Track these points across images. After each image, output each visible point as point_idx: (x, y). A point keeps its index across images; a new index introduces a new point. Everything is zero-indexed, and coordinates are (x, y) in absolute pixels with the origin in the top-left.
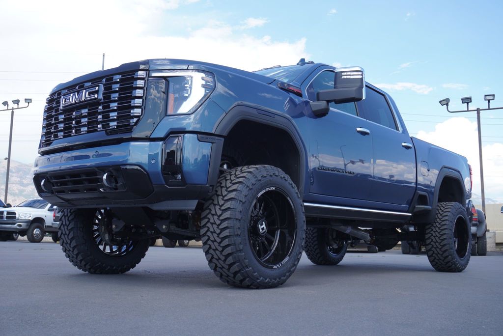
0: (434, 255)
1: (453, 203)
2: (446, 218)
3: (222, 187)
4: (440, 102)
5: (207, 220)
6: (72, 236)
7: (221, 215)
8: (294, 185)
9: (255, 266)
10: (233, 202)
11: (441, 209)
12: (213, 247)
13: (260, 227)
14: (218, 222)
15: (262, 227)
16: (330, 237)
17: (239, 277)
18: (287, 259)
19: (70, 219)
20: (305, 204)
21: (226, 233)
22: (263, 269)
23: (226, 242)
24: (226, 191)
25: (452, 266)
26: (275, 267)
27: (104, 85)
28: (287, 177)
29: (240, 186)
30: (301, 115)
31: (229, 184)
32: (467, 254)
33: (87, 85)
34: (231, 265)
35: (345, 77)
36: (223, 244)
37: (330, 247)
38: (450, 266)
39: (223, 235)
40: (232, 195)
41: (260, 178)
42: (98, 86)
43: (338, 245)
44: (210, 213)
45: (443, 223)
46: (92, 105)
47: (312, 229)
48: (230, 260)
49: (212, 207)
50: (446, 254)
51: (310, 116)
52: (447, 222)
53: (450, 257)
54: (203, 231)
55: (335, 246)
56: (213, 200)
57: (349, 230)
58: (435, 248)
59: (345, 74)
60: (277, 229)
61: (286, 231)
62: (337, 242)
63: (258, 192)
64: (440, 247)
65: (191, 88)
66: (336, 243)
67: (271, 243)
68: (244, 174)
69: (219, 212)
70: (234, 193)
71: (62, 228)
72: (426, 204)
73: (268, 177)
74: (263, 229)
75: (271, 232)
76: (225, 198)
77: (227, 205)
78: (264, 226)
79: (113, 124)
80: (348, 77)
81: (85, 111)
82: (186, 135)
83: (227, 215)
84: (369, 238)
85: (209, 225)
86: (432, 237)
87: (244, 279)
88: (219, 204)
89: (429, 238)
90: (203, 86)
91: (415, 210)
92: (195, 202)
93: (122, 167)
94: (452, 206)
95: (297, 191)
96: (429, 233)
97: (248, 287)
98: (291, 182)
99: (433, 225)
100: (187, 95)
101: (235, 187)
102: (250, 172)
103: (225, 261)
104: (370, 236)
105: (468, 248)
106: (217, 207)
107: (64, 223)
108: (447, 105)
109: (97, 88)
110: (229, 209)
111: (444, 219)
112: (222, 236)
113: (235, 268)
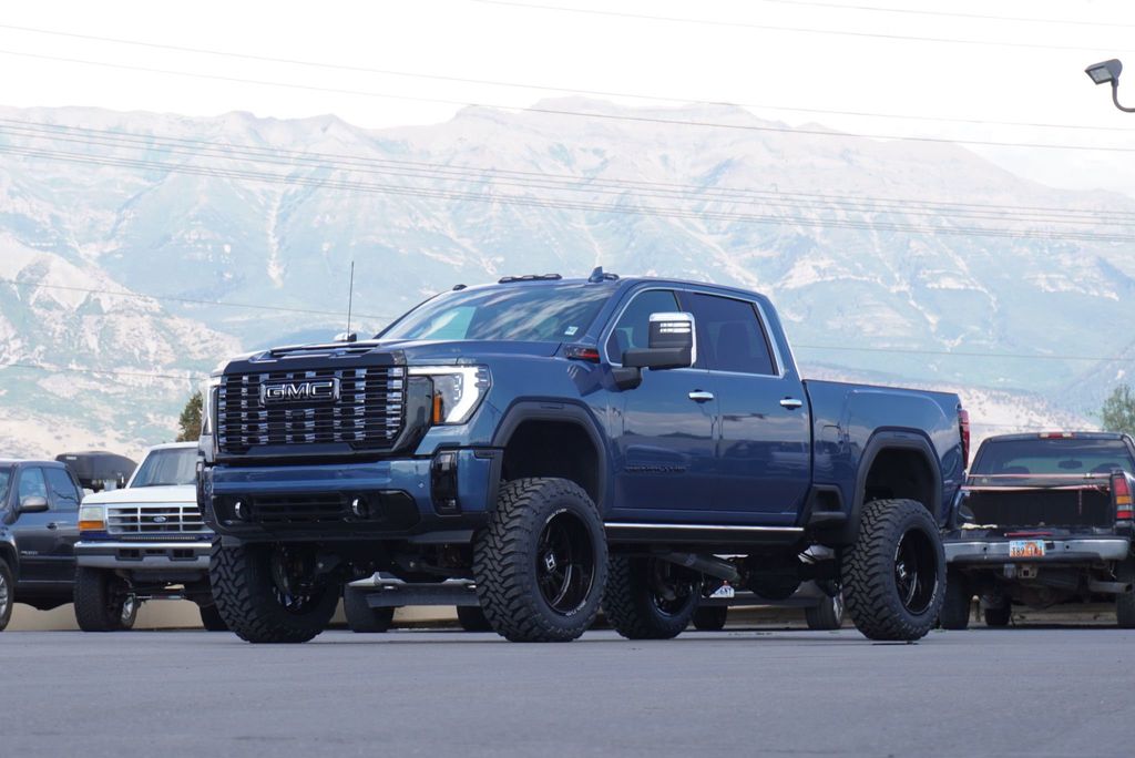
0: (858, 606)
1: (898, 502)
2: (880, 533)
3: (500, 512)
4: (1088, 71)
5: (483, 555)
6: (243, 582)
7: (502, 548)
8: (591, 502)
9: (545, 613)
10: (518, 532)
11: (873, 515)
12: (492, 588)
13: (548, 562)
14: (499, 557)
15: (551, 561)
16: (659, 577)
17: (526, 625)
18: (584, 603)
19: (235, 555)
20: (607, 525)
21: (510, 571)
22: (554, 615)
23: (510, 582)
24: (507, 516)
25: (891, 627)
26: (569, 614)
27: (341, 380)
28: (582, 492)
29: (526, 510)
30: (598, 387)
31: (509, 509)
32: (931, 603)
33: (310, 374)
34: (515, 611)
35: (665, 330)
36: (507, 584)
37: (658, 600)
38: (888, 628)
39: (506, 573)
40: (517, 522)
41: (548, 498)
42: (333, 381)
43: (675, 594)
44: (487, 545)
45: (875, 543)
46: (323, 404)
47: (618, 559)
48: (515, 604)
49: (489, 538)
50: (879, 603)
51: (612, 389)
52: (881, 542)
53: (886, 609)
54: (477, 569)
55: (670, 596)
56: (490, 529)
57: (691, 561)
58: (859, 593)
59: (665, 325)
60: (569, 564)
61: (580, 566)
62: (675, 586)
63: (546, 518)
64: (867, 590)
65: (461, 387)
66: (672, 589)
67: (560, 583)
68: (529, 495)
69: (500, 545)
70: (518, 520)
71: (220, 569)
72: (836, 508)
73: (559, 496)
74: (551, 564)
75: (561, 568)
76: (507, 527)
77: (511, 536)
78: (552, 560)
79: (359, 436)
80: (670, 330)
81: (309, 412)
82: (461, 452)
83: (511, 547)
84: (736, 575)
85: (486, 561)
86: (854, 572)
87: (531, 629)
88: (498, 535)
89: (848, 573)
90: (476, 385)
91: (812, 521)
92: (471, 533)
93: (382, 492)
94: (895, 508)
95: (596, 510)
96: (848, 563)
97: (536, 640)
98: (588, 499)
99: (855, 547)
100: (456, 398)
101: (518, 512)
102: (535, 491)
103: (507, 606)
104: (738, 572)
105: (935, 592)
106: (497, 538)
107: (224, 562)
108: (1115, 83)
109: (331, 384)
110: (512, 540)
111: (876, 535)
112: (504, 574)
113: (521, 614)
